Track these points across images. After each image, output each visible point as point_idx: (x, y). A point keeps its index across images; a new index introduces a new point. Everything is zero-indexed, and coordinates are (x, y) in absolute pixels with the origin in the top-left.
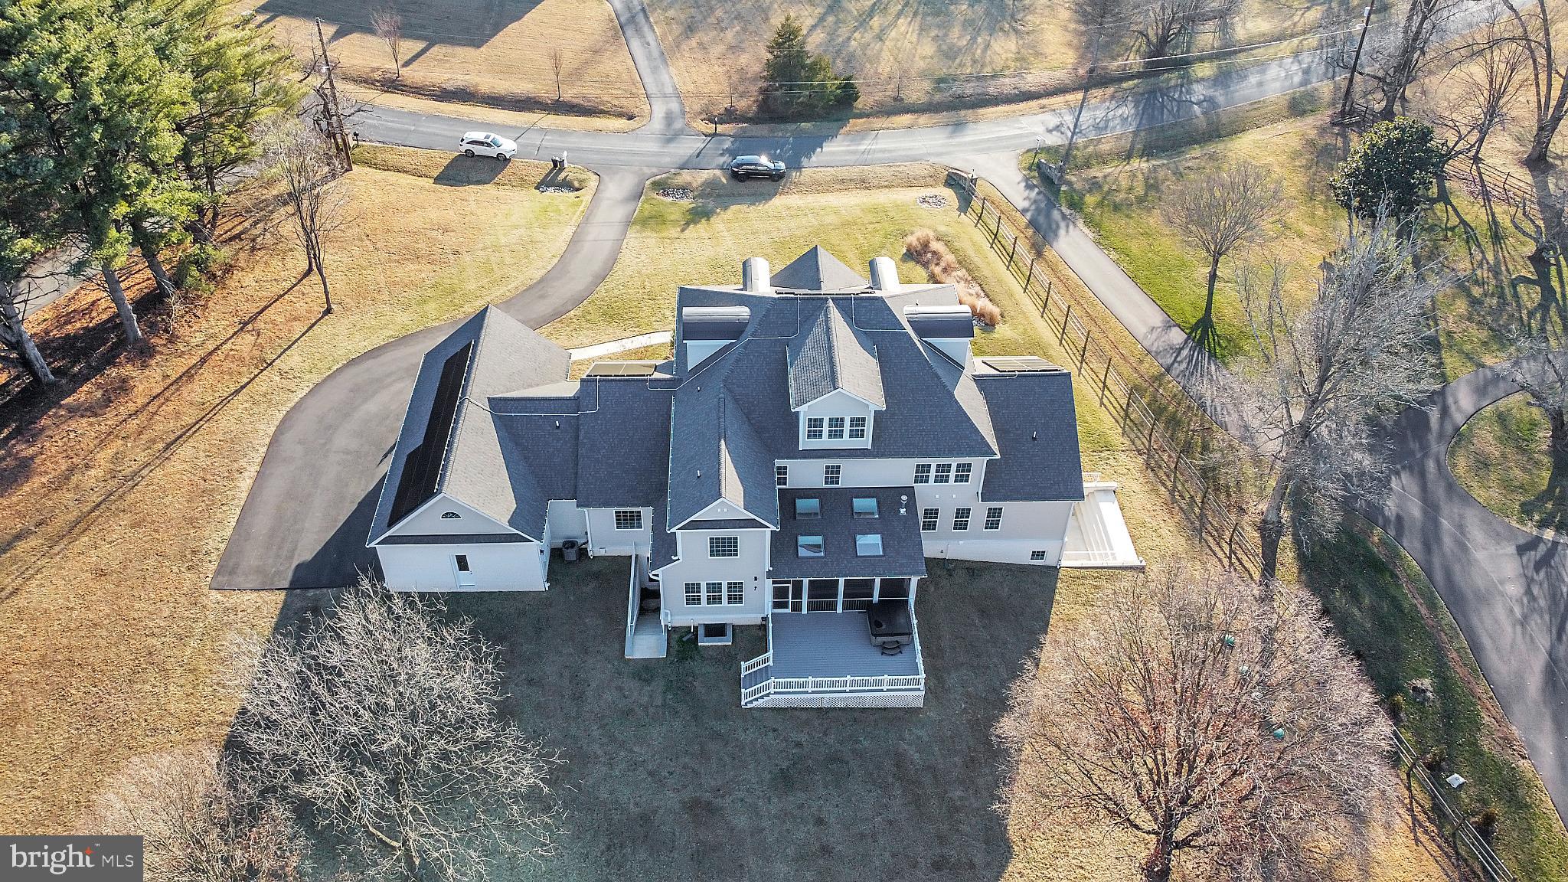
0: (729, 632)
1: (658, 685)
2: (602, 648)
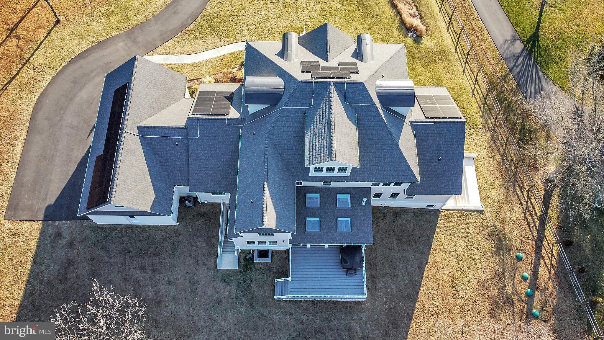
0: (270, 255)
1: (234, 285)
2: (206, 262)
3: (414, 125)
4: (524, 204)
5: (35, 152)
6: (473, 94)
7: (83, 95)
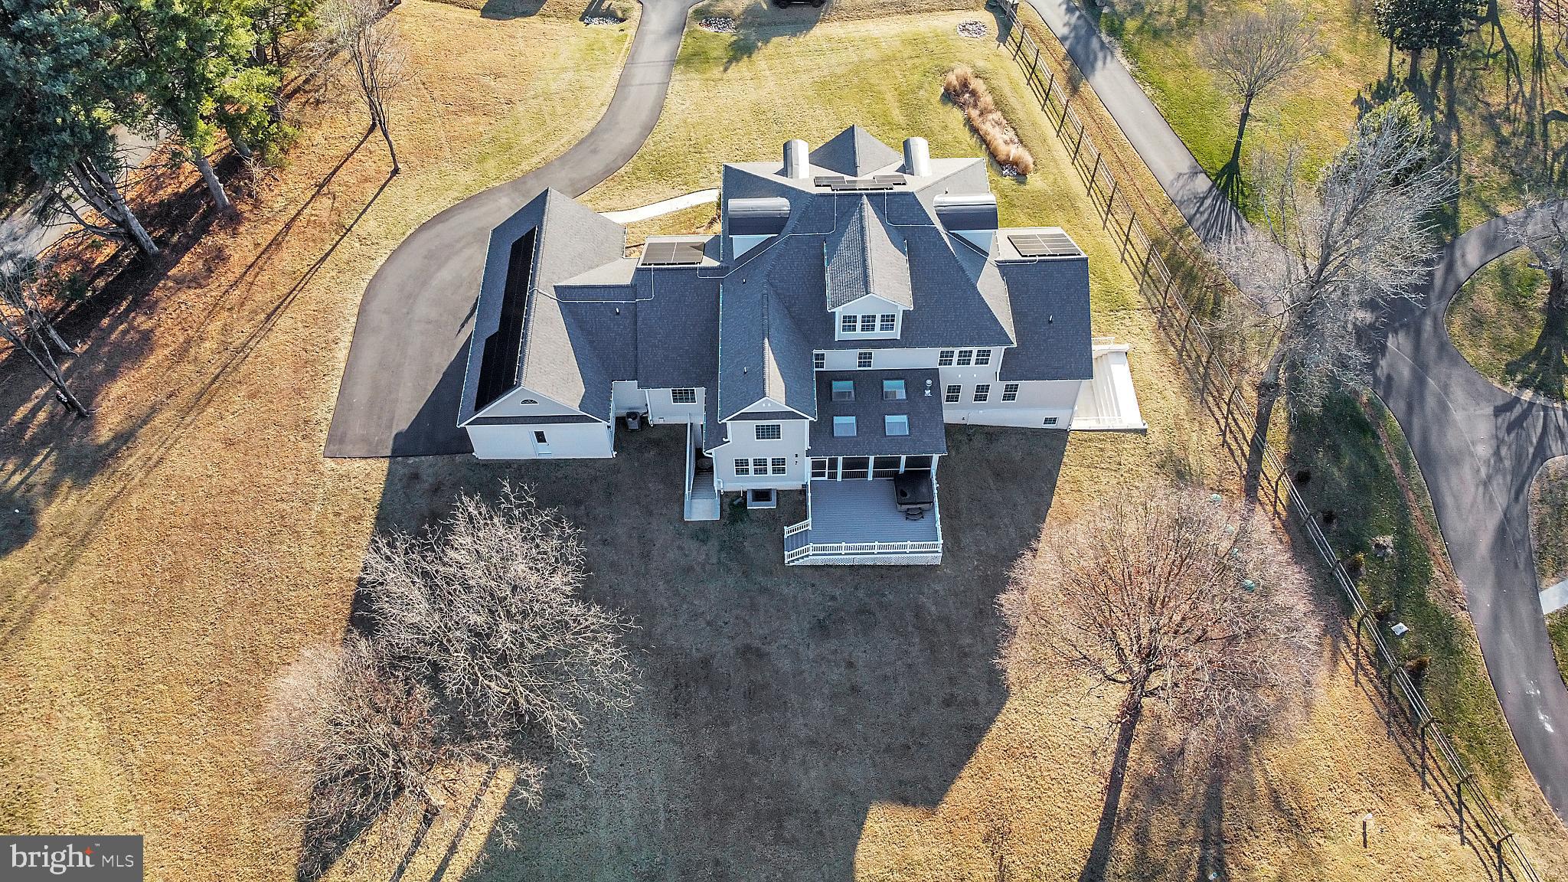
0: (774, 497)
1: (714, 544)
2: (664, 511)
3: (1004, 267)
4: (1222, 422)
5: (369, 358)
6: (1123, 259)
7: (446, 274)
